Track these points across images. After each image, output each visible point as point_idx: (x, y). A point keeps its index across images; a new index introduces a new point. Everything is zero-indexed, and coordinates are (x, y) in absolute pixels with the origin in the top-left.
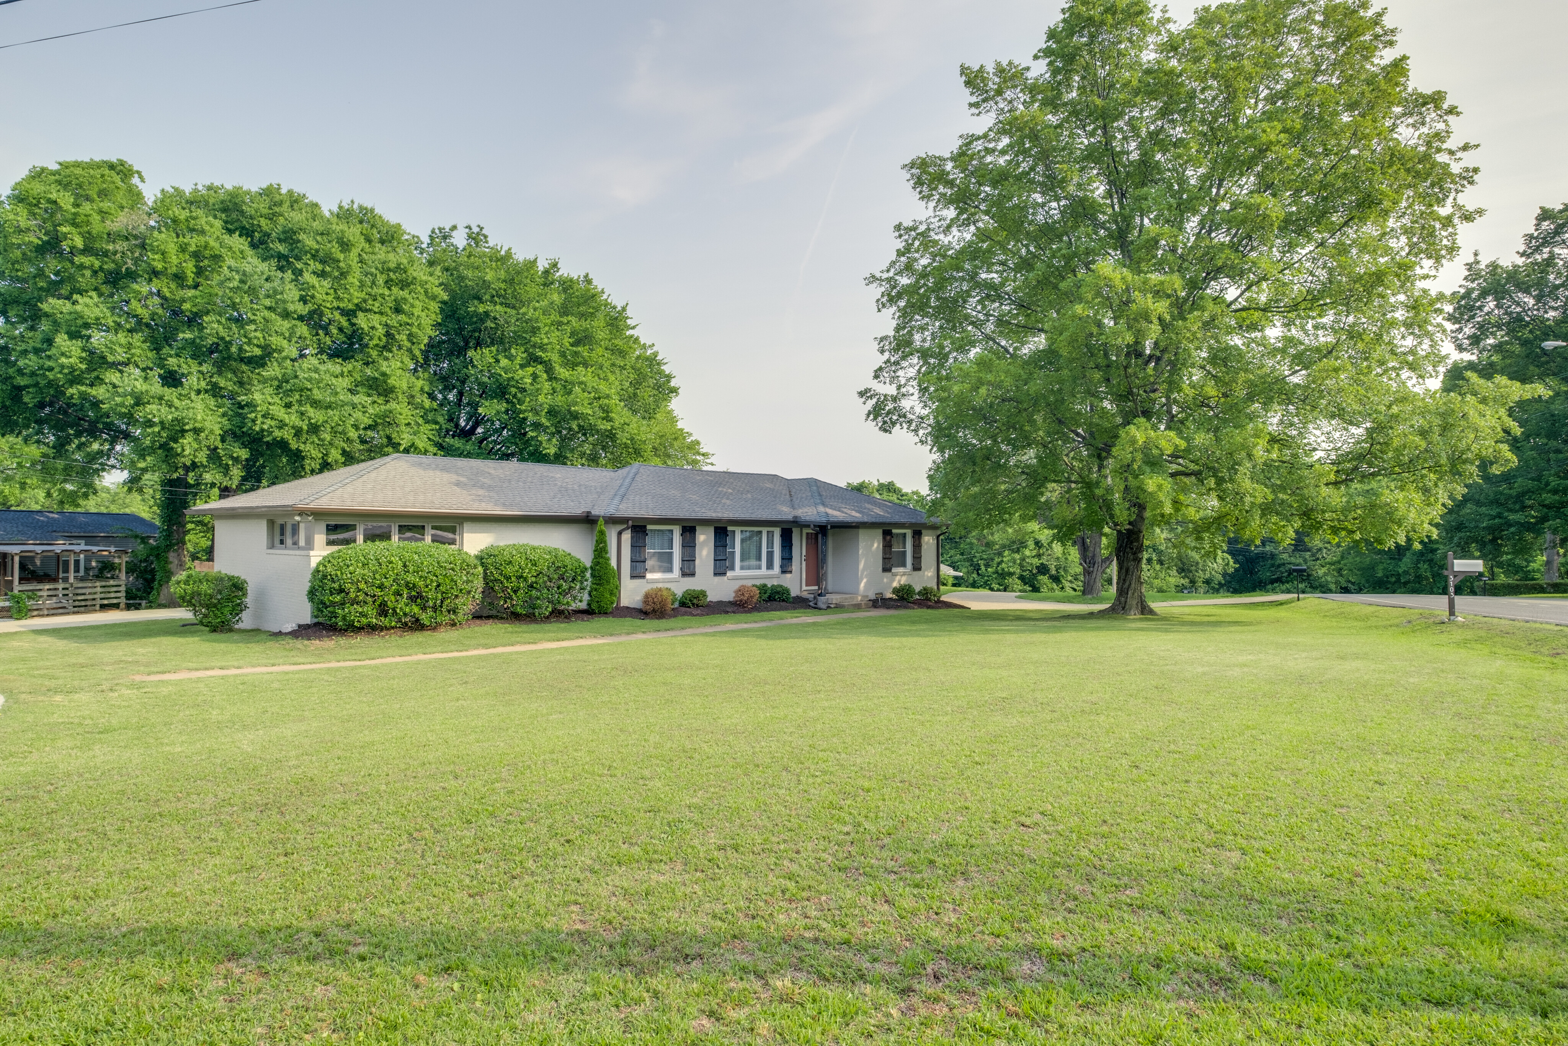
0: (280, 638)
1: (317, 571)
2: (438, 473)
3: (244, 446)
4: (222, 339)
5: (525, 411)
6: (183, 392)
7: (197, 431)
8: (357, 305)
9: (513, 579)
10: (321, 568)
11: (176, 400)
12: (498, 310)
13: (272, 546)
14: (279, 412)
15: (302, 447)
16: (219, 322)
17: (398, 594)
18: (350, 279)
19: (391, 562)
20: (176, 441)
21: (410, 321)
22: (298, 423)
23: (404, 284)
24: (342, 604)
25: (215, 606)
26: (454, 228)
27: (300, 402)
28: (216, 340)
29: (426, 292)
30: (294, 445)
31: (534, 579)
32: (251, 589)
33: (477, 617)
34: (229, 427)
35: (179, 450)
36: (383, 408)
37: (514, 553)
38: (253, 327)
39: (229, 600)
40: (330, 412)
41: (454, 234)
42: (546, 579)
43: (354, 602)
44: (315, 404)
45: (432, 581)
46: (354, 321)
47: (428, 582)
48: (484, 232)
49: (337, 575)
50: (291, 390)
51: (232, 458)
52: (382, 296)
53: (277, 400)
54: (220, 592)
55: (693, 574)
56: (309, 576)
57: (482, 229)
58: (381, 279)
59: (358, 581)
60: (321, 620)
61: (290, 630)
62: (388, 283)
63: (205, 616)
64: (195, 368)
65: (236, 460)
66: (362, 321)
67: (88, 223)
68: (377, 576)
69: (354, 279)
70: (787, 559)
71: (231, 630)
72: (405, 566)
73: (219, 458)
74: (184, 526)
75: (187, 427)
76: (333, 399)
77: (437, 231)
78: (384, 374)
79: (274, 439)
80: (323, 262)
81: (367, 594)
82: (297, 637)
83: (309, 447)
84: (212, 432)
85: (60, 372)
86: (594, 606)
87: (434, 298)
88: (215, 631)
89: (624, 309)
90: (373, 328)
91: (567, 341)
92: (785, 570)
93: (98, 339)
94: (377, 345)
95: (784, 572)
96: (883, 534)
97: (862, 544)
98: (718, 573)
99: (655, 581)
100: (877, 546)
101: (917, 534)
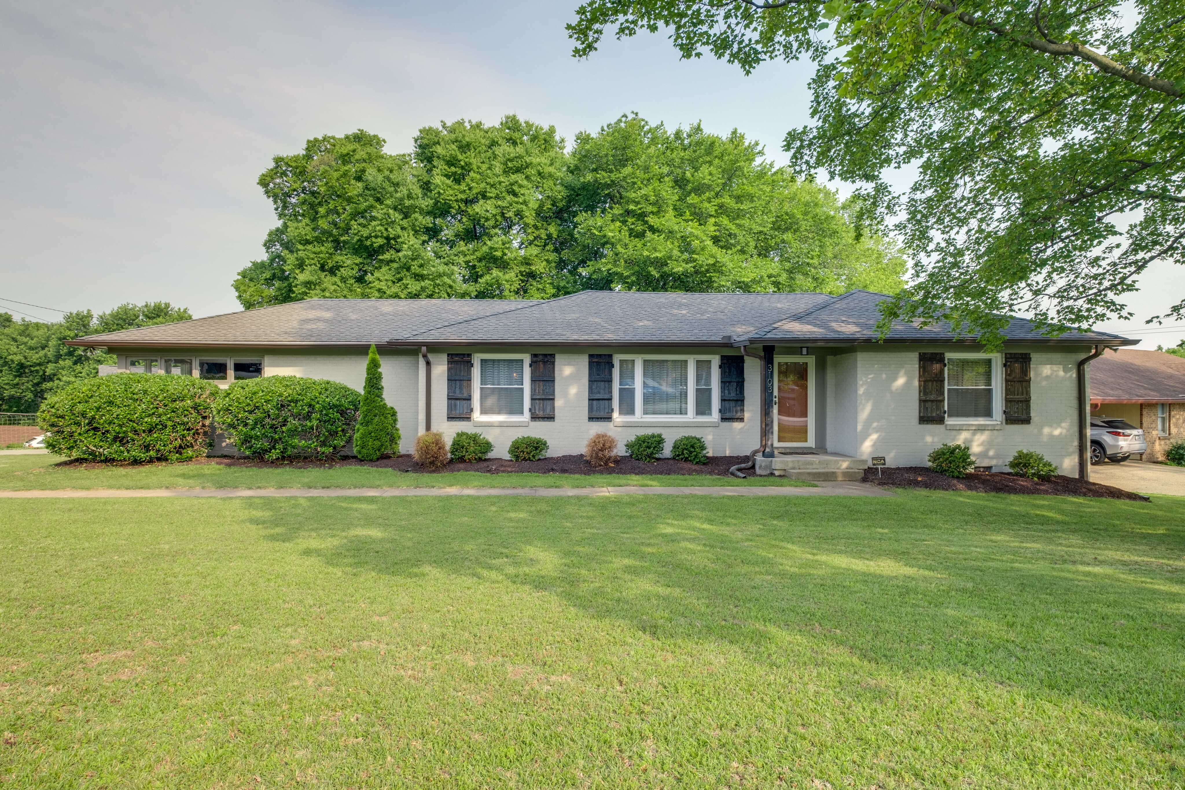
55: (551, 418)
70: (733, 401)
92: (731, 417)
95: (728, 419)
96: (920, 360)
97: (865, 378)
98: (598, 417)
99: (487, 425)
100: (904, 380)
101: (1015, 361)
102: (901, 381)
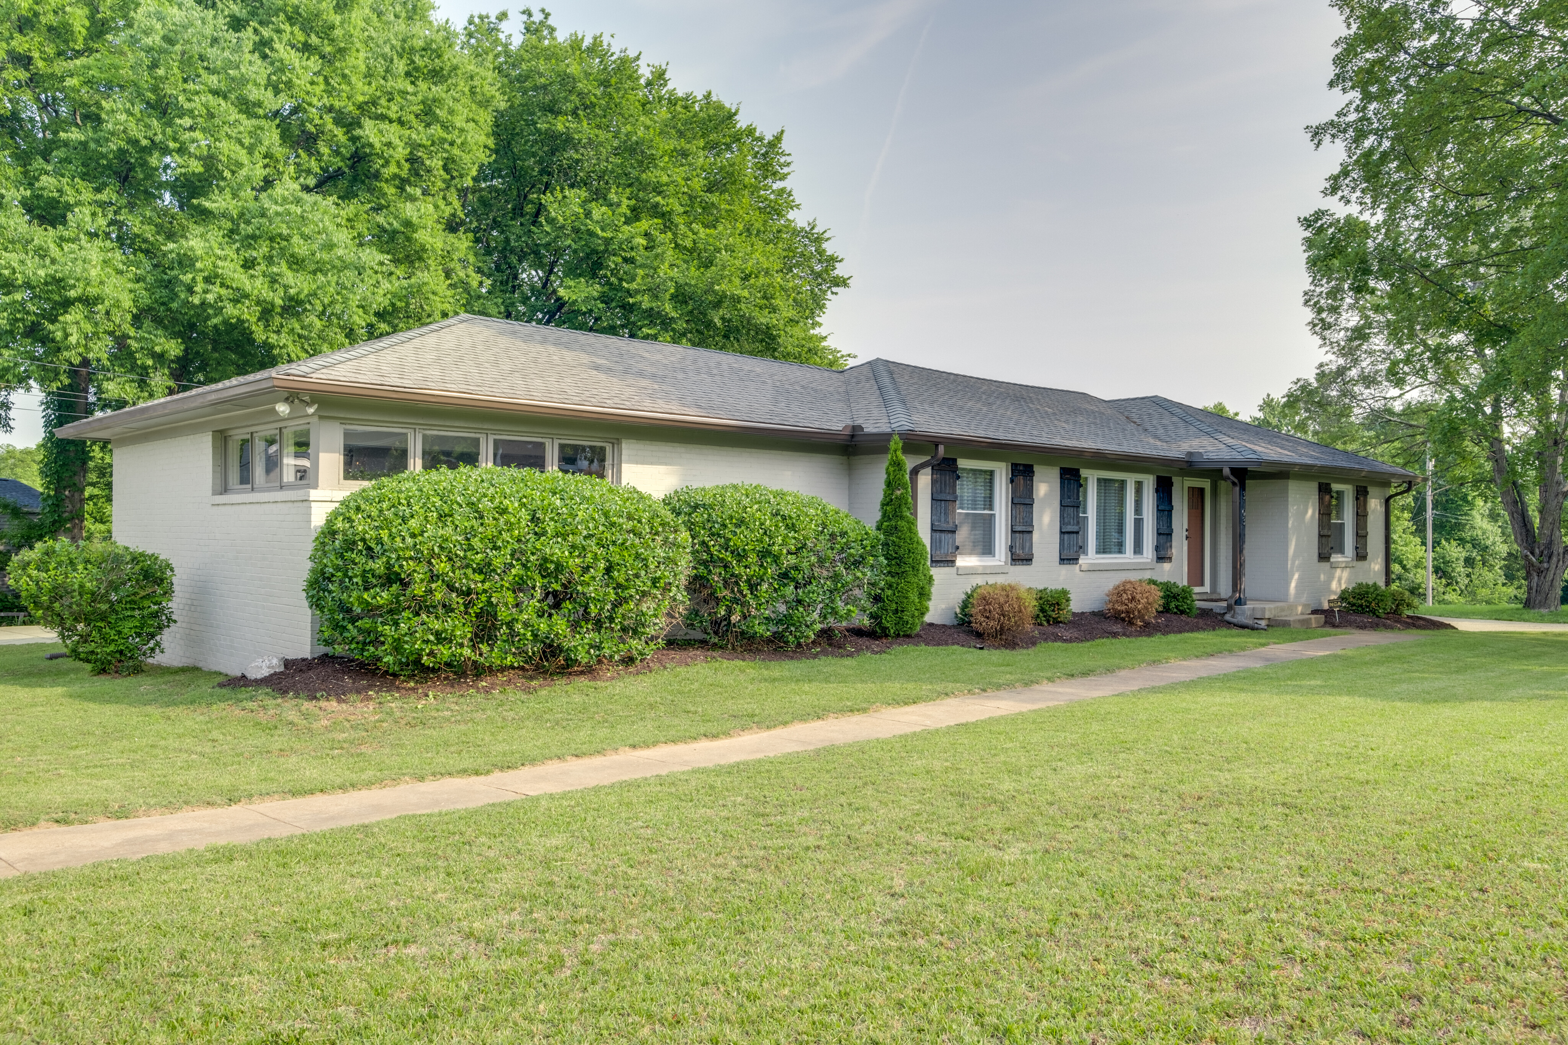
0: (243, 693)
1: (330, 532)
2: (552, 349)
3: (175, 335)
4: (135, 142)
5: (637, 292)
6: (66, 234)
7: (89, 302)
8: (359, 107)
9: (753, 558)
10: (339, 525)
11: (52, 246)
12: (584, 129)
13: (223, 488)
14: (232, 270)
15: (273, 339)
16: (129, 113)
17: (519, 587)
18: (351, 61)
19: (503, 511)
20: (53, 321)
21: (449, 137)
22: (267, 294)
23: (436, 75)
24: (393, 611)
25: (103, 617)
26: (503, 16)
27: (269, 259)
28: (122, 144)
29: (473, 92)
30: (259, 334)
31: (792, 560)
32: (179, 580)
33: (678, 643)
34: (148, 301)
35: (59, 335)
36: (405, 283)
37: (746, 501)
38: (187, 122)
39: (133, 603)
40: (320, 277)
41: (504, 26)
42: (814, 559)
43: (421, 606)
44: (296, 263)
45: (595, 557)
46: (358, 132)
47: (589, 558)
48: (550, 21)
49: (379, 541)
50: (254, 237)
51: (154, 355)
52: (403, 93)
53: (230, 252)
54: (113, 586)
55: (1027, 560)
56: (309, 547)
57: (547, 15)
58: (401, 66)
59: (433, 554)
60: (339, 650)
61: (265, 672)
62: (412, 73)
63: (85, 639)
64: (87, 195)
65: (160, 357)
66: (370, 131)
68: (476, 542)
69: (358, 60)
70: (1164, 534)
71: (138, 670)
72: (534, 519)
73: (131, 355)
74: (82, 491)
75: (73, 294)
76: (325, 256)
77: (477, 20)
78: (408, 224)
79: (225, 322)
80: (307, 29)
81: (451, 588)
82: (284, 692)
83: (284, 339)
84: (117, 304)
86: (888, 623)
87: (485, 103)
88: (103, 671)
89: (778, 138)
90: (389, 144)
91: (698, 184)
92: (1162, 556)
94: (395, 176)
95: (1160, 558)
96: (1320, 491)
97: (1292, 509)
98: (1068, 558)
99: (971, 572)
100: (1311, 513)
101: (1361, 494)
102: (1310, 512)
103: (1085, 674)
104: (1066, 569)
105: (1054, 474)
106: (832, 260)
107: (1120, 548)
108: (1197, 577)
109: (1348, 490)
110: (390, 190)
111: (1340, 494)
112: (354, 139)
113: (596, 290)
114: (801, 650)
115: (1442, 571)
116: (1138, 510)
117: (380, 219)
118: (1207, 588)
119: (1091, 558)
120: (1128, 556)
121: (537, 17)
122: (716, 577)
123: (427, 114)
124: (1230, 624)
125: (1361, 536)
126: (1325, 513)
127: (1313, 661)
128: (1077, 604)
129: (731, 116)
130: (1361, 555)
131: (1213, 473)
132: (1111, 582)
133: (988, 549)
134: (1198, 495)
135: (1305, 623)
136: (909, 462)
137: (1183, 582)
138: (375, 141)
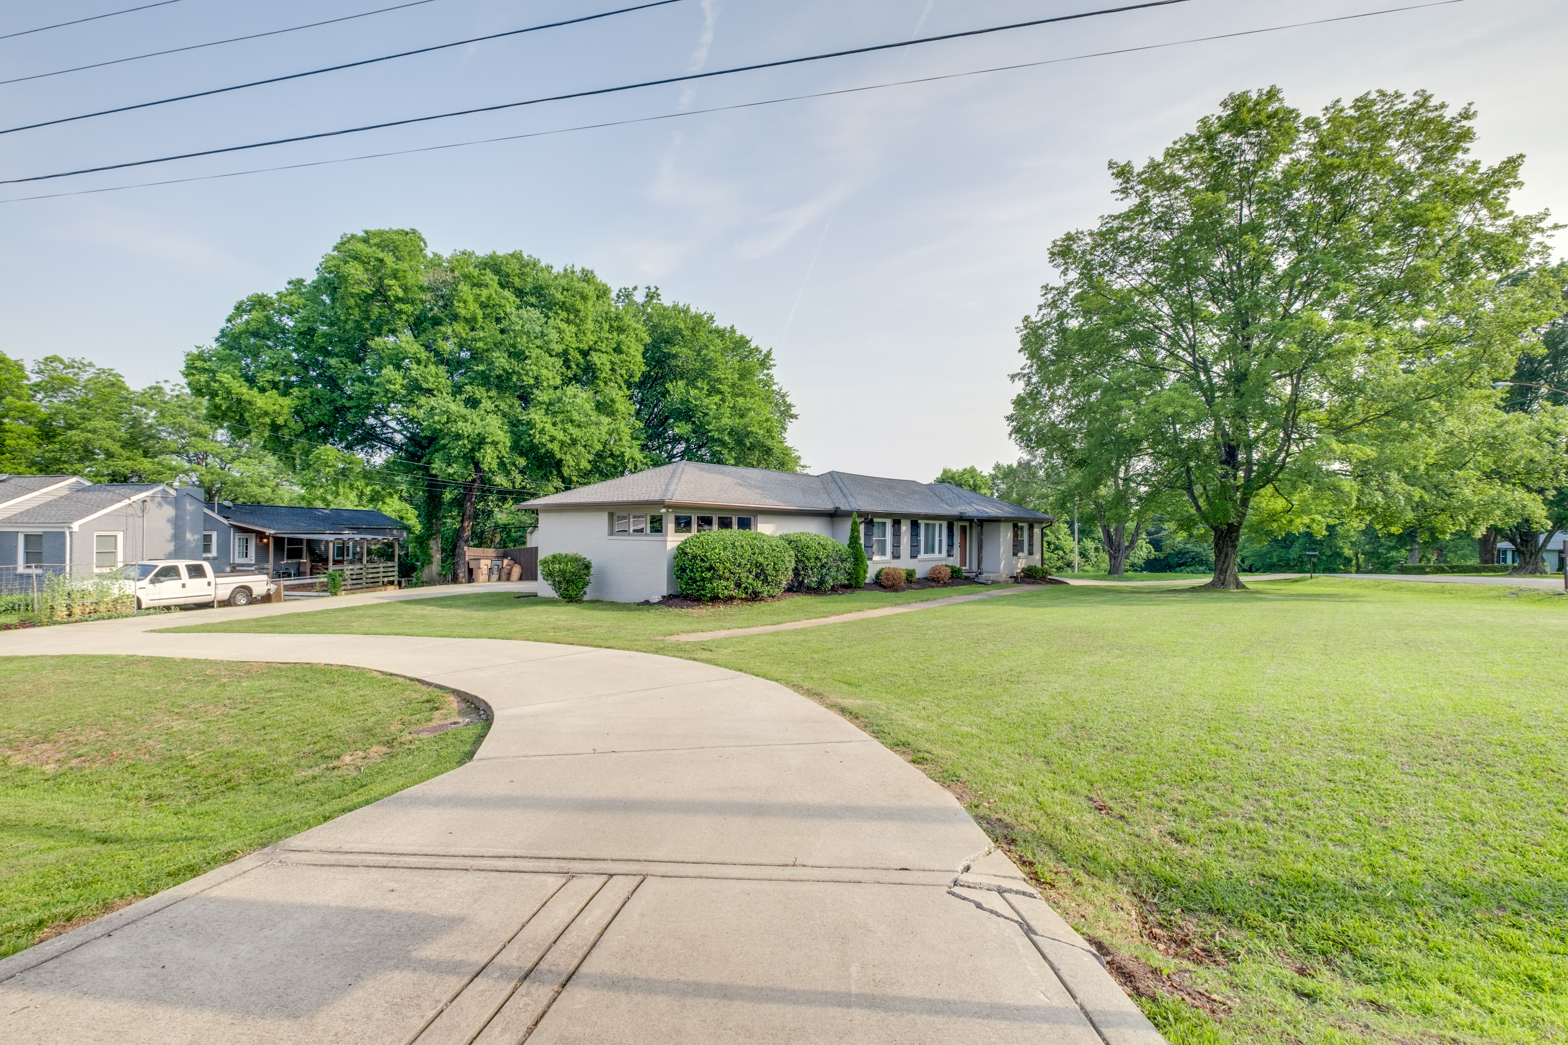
1: (684, 553)
4: (504, 370)
8: (590, 347)
9: (811, 559)
12: (684, 352)
13: (612, 534)
14: (549, 428)
17: (749, 571)
21: (627, 359)
23: (621, 330)
24: (711, 580)
26: (635, 288)
29: (636, 336)
31: (824, 560)
33: (790, 590)
37: (808, 539)
41: (635, 293)
42: (831, 559)
43: (720, 578)
44: (574, 423)
46: (589, 358)
50: (557, 412)
52: (608, 339)
53: (548, 419)
57: (656, 288)
58: (606, 326)
60: (688, 592)
61: (657, 600)
62: (611, 329)
64: (486, 394)
66: (594, 357)
67: (405, 277)
68: (736, 556)
69: (589, 325)
70: (951, 545)
75: (486, 440)
77: (623, 290)
80: (568, 311)
81: (729, 572)
85: (385, 396)
86: (853, 582)
87: (641, 341)
89: (769, 351)
90: (602, 363)
92: (950, 554)
93: (416, 371)
94: (605, 378)
95: (949, 556)
96: (1014, 527)
97: (1002, 534)
98: (913, 556)
99: (878, 562)
100: (1010, 535)
101: (1031, 527)
103: (927, 600)
104: (913, 560)
105: (909, 522)
106: (790, 406)
107: (933, 551)
108: (963, 563)
109: (1025, 526)
110: (602, 384)
111: (1022, 528)
112: (588, 362)
113: (689, 427)
114: (824, 593)
115: (1083, 554)
116: (940, 536)
117: (598, 398)
118: (967, 567)
119: (922, 556)
120: (936, 555)
121: (653, 290)
122: (800, 567)
123: (618, 350)
124: (977, 583)
125: (1031, 545)
126: (1015, 536)
127: (1005, 596)
128: (919, 575)
129: (748, 342)
130: (1031, 553)
131: (971, 520)
132: (929, 566)
133: (883, 553)
134: (963, 529)
135: (1006, 582)
136: (858, 520)
137: (958, 566)
138: (598, 362)
